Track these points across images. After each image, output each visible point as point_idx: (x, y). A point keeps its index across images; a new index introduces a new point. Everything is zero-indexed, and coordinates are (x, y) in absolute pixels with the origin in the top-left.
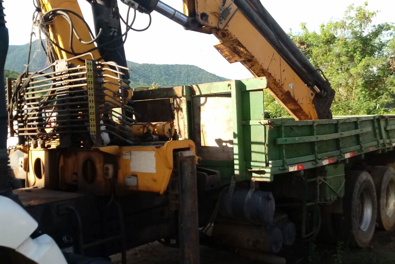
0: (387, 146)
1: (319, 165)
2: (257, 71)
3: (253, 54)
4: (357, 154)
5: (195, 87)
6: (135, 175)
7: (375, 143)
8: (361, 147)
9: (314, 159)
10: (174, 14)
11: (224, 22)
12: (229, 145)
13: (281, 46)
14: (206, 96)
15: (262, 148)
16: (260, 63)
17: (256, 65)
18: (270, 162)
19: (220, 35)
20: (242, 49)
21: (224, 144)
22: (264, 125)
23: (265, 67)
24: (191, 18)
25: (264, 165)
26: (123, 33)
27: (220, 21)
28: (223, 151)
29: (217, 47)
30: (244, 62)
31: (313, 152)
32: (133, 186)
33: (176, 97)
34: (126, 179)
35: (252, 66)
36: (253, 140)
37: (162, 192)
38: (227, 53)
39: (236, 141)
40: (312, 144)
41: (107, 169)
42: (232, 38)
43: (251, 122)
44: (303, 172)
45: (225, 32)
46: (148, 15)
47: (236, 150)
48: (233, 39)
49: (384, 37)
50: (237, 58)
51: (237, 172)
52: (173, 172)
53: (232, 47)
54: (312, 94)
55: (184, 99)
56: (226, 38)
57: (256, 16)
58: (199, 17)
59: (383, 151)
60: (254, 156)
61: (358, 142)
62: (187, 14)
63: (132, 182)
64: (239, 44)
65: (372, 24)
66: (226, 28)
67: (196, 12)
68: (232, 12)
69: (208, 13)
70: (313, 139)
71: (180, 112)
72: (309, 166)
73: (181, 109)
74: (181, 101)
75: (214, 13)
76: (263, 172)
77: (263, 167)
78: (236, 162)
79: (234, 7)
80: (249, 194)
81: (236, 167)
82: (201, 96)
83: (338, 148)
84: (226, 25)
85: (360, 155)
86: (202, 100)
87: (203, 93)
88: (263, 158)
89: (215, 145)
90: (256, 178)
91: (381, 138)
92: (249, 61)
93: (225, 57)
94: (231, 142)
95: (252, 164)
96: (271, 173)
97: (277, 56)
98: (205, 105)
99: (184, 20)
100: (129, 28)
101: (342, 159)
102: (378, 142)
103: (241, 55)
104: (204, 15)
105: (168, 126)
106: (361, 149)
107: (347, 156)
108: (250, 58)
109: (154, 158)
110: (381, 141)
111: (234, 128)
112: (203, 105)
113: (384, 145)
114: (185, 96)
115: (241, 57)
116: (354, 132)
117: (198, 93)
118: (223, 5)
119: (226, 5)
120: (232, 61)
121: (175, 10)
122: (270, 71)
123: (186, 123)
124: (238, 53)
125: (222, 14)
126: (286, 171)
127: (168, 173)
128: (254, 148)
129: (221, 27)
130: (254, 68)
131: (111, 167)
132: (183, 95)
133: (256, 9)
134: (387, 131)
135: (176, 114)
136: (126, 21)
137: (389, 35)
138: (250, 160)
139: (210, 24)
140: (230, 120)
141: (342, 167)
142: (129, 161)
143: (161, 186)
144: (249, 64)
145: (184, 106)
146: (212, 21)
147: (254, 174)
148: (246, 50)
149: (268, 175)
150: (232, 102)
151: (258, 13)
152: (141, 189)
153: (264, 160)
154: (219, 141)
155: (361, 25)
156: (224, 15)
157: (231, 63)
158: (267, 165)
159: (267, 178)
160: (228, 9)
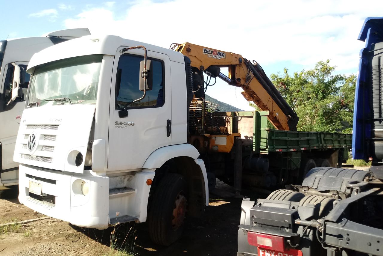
0: (324, 148)
1: (289, 151)
2: (261, 106)
3: (260, 98)
4: (307, 149)
5: (236, 112)
6: (217, 146)
7: (317, 145)
8: (310, 146)
9: (287, 148)
11: (248, 82)
12: (251, 139)
13: (274, 94)
14: (241, 117)
15: (265, 140)
16: (263, 102)
17: (261, 103)
19: (245, 88)
20: (255, 95)
21: (248, 138)
22: (267, 131)
23: (265, 104)
24: (233, 80)
25: (266, 147)
26: (205, 88)
27: (246, 82)
28: (248, 141)
29: (242, 93)
30: (255, 102)
31: (286, 145)
32: (216, 150)
33: (227, 116)
34: (213, 147)
36: (261, 137)
37: (228, 152)
38: (247, 96)
39: (254, 137)
40: (286, 141)
41: (205, 143)
42: (251, 90)
43: (261, 129)
44: (281, 152)
45: (248, 87)
46: (215, 78)
47: (254, 140)
49: (338, 84)
50: (252, 99)
51: (254, 150)
53: (250, 94)
54: (287, 119)
55: (231, 118)
56: (248, 90)
57: (262, 80)
58: (237, 80)
59: (322, 149)
61: (308, 143)
62: (230, 78)
63: (216, 148)
64: (254, 93)
65: (331, 75)
66: (248, 85)
67: (235, 77)
68: (251, 78)
69: (241, 78)
70: (287, 138)
71: (228, 123)
72: (284, 150)
74: (229, 119)
75: (243, 79)
76: (265, 150)
77: (265, 148)
78: (254, 146)
79: (253, 75)
80: (259, 159)
81: (254, 148)
83: (298, 145)
85: (310, 150)
86: (239, 118)
87: (240, 116)
88: (265, 144)
89: (244, 138)
90: (262, 152)
91: (321, 143)
92: (258, 101)
93: (246, 98)
94: (252, 137)
95: (261, 147)
97: (271, 99)
98: (241, 121)
99: (229, 81)
100: (207, 85)
101: (300, 150)
102: (319, 145)
104: (239, 79)
105: (225, 129)
106: (310, 147)
107: (303, 149)
109: (226, 139)
110: (321, 145)
111: (254, 131)
112: (240, 121)
113: (322, 146)
114: (232, 117)
115: (254, 99)
116: (306, 138)
117: (237, 115)
118: (248, 75)
119: (249, 75)
121: (226, 77)
122: (267, 106)
123: (232, 128)
124: (253, 97)
125: (247, 79)
126: (274, 151)
127: (232, 145)
128: (262, 140)
129: (246, 85)
130: (259, 104)
131: (207, 142)
133: (262, 76)
134: (325, 140)
135: (226, 124)
136: (206, 82)
137: (341, 83)
138: (260, 145)
139: (241, 84)
140: (252, 128)
141: (299, 154)
142: (214, 141)
143: (229, 150)
145: (231, 121)
146: (242, 82)
148: (257, 96)
149: (268, 152)
150: (254, 120)
151: (263, 78)
152: (219, 151)
154: (246, 137)
155: (324, 75)
156: (248, 79)
157: (248, 101)
158: (267, 147)
159: (266, 152)
160: (250, 77)
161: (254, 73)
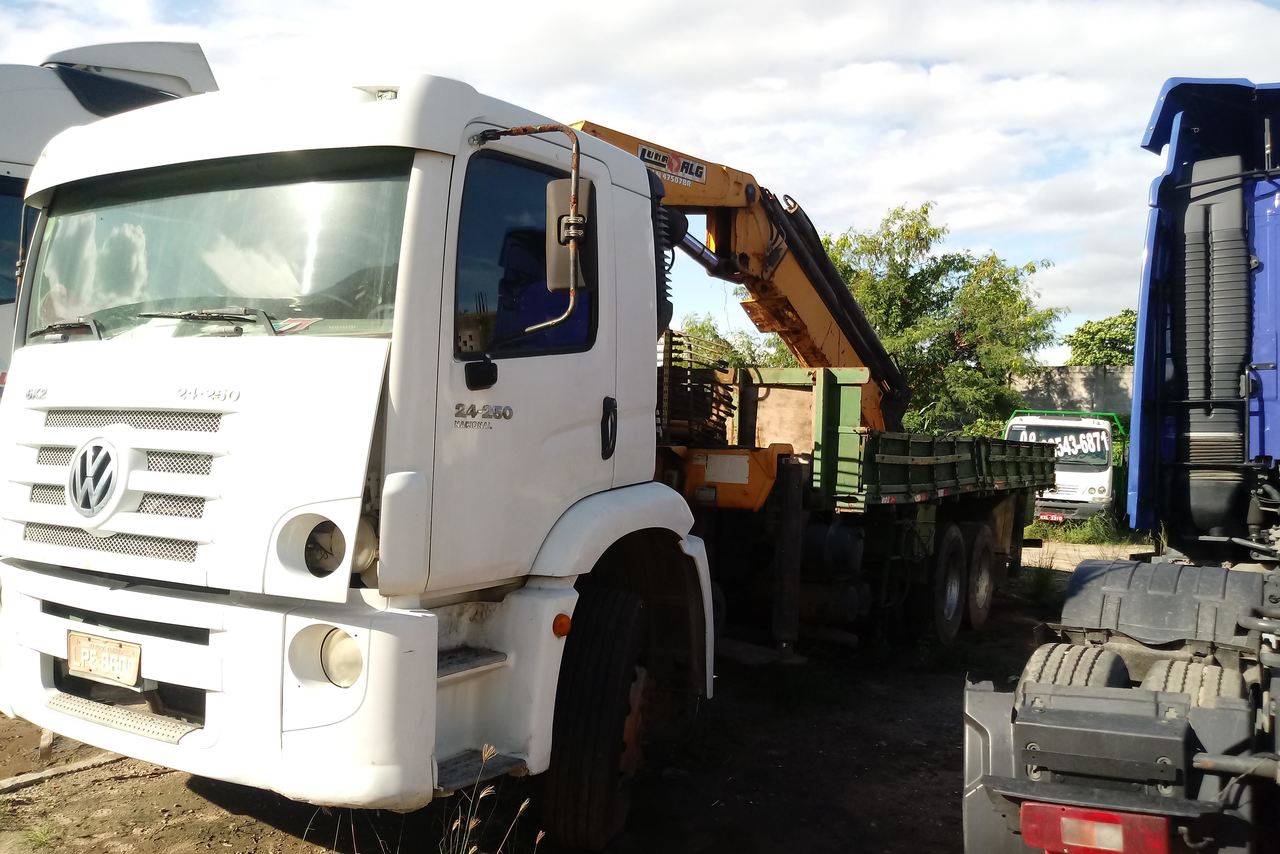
0: (987, 488)
1: (911, 500)
2: (804, 349)
3: (806, 323)
4: (951, 492)
5: (752, 371)
6: (713, 486)
7: (972, 480)
8: (957, 483)
9: (905, 490)
10: (703, 251)
11: (769, 269)
12: (803, 461)
13: (843, 312)
14: (769, 386)
15: (855, 468)
16: (812, 336)
17: (806, 340)
18: (865, 486)
19: (758, 287)
20: (790, 314)
21: (794, 459)
22: (860, 434)
23: (818, 346)
24: (720, 257)
25: (856, 490)
27: (764, 267)
29: (745, 306)
30: (784, 334)
31: (905, 480)
33: (718, 383)
34: (698, 491)
35: (799, 340)
36: (841, 454)
37: (756, 509)
38: (762, 316)
39: (818, 454)
40: (905, 467)
42: (777, 294)
43: (841, 429)
44: (894, 507)
45: (766, 286)
47: (817, 466)
48: (779, 296)
50: (777, 325)
53: (773, 308)
54: (880, 394)
55: (736, 389)
56: (766, 294)
57: (812, 262)
58: (738, 260)
59: (982, 493)
60: (841, 478)
61: (953, 476)
62: (713, 250)
63: (708, 495)
64: (789, 306)
66: (770, 279)
67: (733, 250)
68: (781, 253)
69: (749, 254)
70: (908, 460)
72: (901, 499)
75: (754, 254)
76: (856, 500)
77: (854, 494)
78: (817, 484)
79: (784, 246)
80: (832, 530)
82: (762, 385)
83: (931, 479)
84: (772, 275)
85: (954, 496)
86: (762, 392)
87: (764, 381)
88: (855, 481)
90: (842, 507)
91: (981, 474)
92: (796, 332)
93: (755, 322)
94: (809, 456)
95: (838, 488)
96: (865, 502)
97: (836, 328)
98: (767, 400)
99: (711, 261)
101: (936, 497)
102: (978, 479)
103: (786, 322)
104: (744, 258)
106: (957, 487)
107: (941, 493)
108: (799, 328)
109: (747, 465)
110: (981, 477)
111: (817, 434)
112: (762, 399)
113: (984, 484)
114: (738, 386)
115: (783, 325)
116: (950, 458)
117: (756, 381)
118: (772, 245)
119: (775, 245)
120: (767, 328)
121: (705, 248)
122: (824, 352)
123: (736, 424)
124: (782, 320)
125: (768, 257)
126: (878, 502)
127: (768, 484)
128: (842, 466)
129: (763, 277)
130: (800, 344)
134: (988, 463)
138: (836, 483)
139: (750, 272)
140: (806, 424)
141: (933, 508)
144: (795, 337)
145: (736, 398)
146: (754, 268)
147: (839, 504)
148: (798, 316)
149: (862, 505)
150: (816, 398)
151: (814, 257)
152: (724, 504)
153: (857, 484)
156: (770, 259)
157: (762, 331)
158: (861, 489)
159: (859, 507)
160: (777, 250)
161: (790, 242)
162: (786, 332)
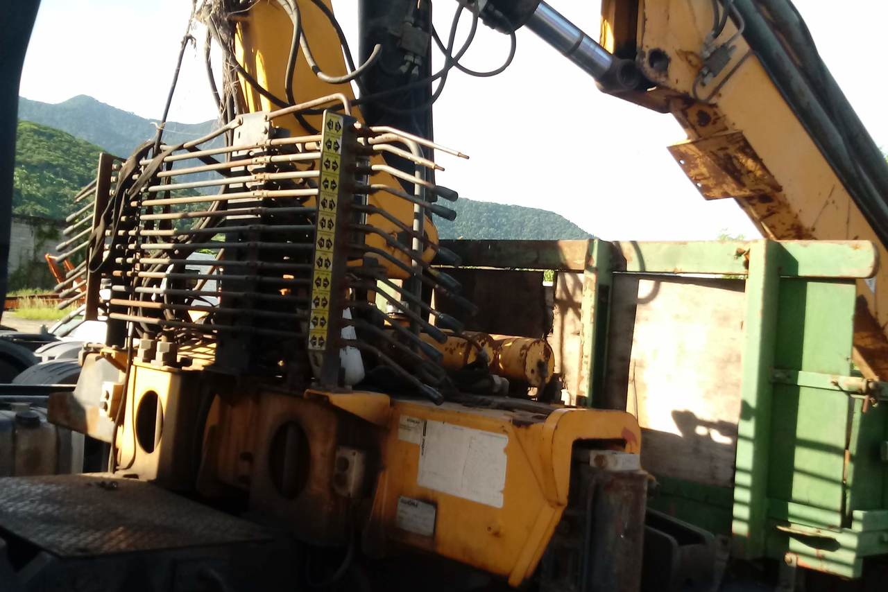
3: (781, 179)
5: (624, 246)
6: (430, 501)
10: (579, 43)
11: (711, 82)
12: (718, 437)
14: (659, 278)
15: (838, 467)
16: (795, 208)
17: (783, 212)
18: (858, 514)
19: (693, 117)
20: (750, 164)
21: (701, 431)
22: (849, 393)
23: (806, 223)
24: (620, 62)
25: (837, 520)
26: (434, 72)
27: (700, 76)
28: (696, 451)
29: (677, 152)
30: (744, 202)
32: (423, 537)
33: (562, 268)
34: (401, 507)
35: (771, 213)
36: (803, 432)
37: (515, 580)
38: (704, 170)
39: (748, 428)
41: (345, 464)
42: (726, 129)
43: (804, 378)
45: (710, 111)
46: (509, 37)
47: (745, 456)
48: (730, 132)
50: (730, 185)
51: (740, 528)
52: (564, 517)
53: (721, 154)
55: (588, 279)
56: (710, 128)
57: (798, 80)
58: (646, 60)
60: (801, 487)
62: (610, 46)
64: (747, 149)
66: (713, 100)
67: (639, 44)
68: (736, 56)
69: (670, 52)
71: (570, 314)
73: (577, 307)
74: (578, 285)
75: (685, 55)
76: (831, 544)
77: (831, 527)
78: (742, 495)
79: (742, 46)
81: (741, 511)
82: (645, 275)
84: (716, 92)
86: (645, 287)
87: (650, 268)
88: (833, 496)
89: (673, 429)
90: (800, 556)
92: (765, 198)
93: (695, 180)
94: (729, 429)
95: (793, 508)
96: (858, 550)
97: (843, 198)
98: (652, 304)
99: (600, 63)
103: (745, 180)
104: (658, 57)
105: (536, 353)
108: (768, 190)
109: (503, 459)
111: (750, 392)
112: (646, 301)
114: (596, 270)
115: (741, 184)
117: (633, 266)
118: (716, 36)
119: (722, 39)
120: (716, 192)
121: (583, 34)
123: (588, 349)
124: (737, 175)
125: (708, 59)
127: (547, 519)
128: (803, 458)
129: (702, 94)
130: (773, 219)
132: (588, 267)
133: (798, 62)
135: (557, 317)
136: (446, 46)
138: (788, 498)
139: (671, 83)
140: (732, 359)
142: (417, 450)
144: (763, 207)
145: (587, 300)
146: (679, 77)
147: (794, 544)
148: (764, 167)
149: (849, 557)
151: (804, 71)
152: (445, 549)
153: (838, 505)
154: (685, 419)
156: (712, 62)
157: (708, 198)
158: (847, 522)
159: (842, 560)
160: (725, 50)
161: (751, 35)
162: (748, 199)
